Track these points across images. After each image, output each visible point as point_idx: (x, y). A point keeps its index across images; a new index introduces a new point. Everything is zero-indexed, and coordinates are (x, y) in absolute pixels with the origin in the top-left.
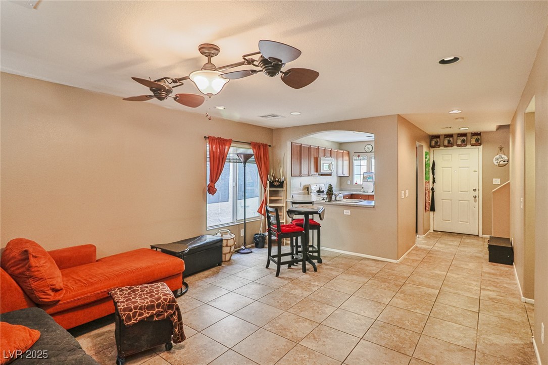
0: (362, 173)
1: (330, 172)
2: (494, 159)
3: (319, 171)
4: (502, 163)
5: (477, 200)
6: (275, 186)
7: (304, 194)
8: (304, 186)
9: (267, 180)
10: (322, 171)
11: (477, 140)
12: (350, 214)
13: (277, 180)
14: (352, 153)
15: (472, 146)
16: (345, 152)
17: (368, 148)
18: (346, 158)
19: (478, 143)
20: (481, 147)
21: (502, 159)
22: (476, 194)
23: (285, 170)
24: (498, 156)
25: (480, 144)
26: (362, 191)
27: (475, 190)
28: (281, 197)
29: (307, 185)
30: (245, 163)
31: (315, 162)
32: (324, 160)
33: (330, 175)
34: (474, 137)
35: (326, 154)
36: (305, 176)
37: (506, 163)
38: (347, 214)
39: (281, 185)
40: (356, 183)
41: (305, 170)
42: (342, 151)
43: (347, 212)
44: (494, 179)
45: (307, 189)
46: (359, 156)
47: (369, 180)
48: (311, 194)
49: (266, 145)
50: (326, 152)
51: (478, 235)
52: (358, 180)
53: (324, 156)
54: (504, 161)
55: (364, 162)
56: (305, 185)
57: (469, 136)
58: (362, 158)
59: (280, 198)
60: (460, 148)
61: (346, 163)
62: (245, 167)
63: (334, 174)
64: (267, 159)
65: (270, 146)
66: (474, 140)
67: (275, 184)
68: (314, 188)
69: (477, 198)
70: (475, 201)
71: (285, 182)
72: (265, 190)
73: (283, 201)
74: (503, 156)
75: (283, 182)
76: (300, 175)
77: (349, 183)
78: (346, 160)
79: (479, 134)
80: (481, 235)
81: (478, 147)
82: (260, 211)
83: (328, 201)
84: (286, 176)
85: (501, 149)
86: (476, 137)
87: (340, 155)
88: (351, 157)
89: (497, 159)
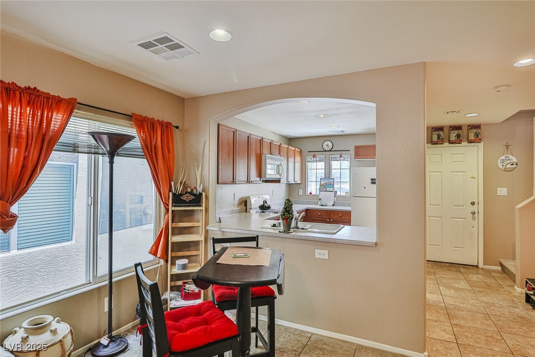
0: (319, 180)
1: (278, 176)
2: (499, 161)
3: (263, 175)
4: (509, 166)
5: (477, 218)
6: (185, 202)
7: (240, 212)
8: (240, 199)
9: (170, 190)
10: (268, 177)
11: (477, 135)
12: (327, 257)
13: (189, 190)
14: (305, 152)
15: (469, 142)
16: (297, 150)
17: (327, 145)
18: (298, 159)
19: (477, 139)
20: (481, 145)
21: (509, 162)
22: (474, 208)
23: (206, 172)
24: (503, 158)
25: (480, 141)
26: (319, 203)
27: (473, 204)
28: (198, 222)
29: (245, 198)
30: (112, 154)
31: (257, 162)
32: (271, 158)
33: (278, 181)
34: (472, 130)
35: (273, 151)
36: (241, 183)
37: (515, 166)
38: (322, 257)
39: (197, 199)
40: (311, 193)
41: (241, 174)
42: (294, 149)
43: (321, 254)
44: (498, 189)
45: (245, 204)
46: (314, 156)
47: (328, 189)
48: (251, 211)
49: (169, 124)
50: (273, 147)
51: (477, 266)
52: (313, 188)
53: (271, 154)
54: (513, 164)
55: (321, 165)
56: (242, 198)
57: (465, 129)
58: (318, 159)
59: (195, 224)
60: (453, 145)
61: (298, 165)
62: (111, 163)
63: (284, 180)
64: (169, 152)
65: (177, 127)
66: (473, 134)
67: (184, 198)
68: (255, 202)
69: (476, 215)
70: (474, 219)
71: (204, 194)
72: (167, 210)
73: (201, 229)
74: (511, 157)
75: (201, 194)
76: (234, 182)
77: (301, 193)
78: (298, 162)
79: (478, 127)
80: (481, 265)
81: (477, 144)
82: (154, 252)
83: (285, 232)
84: (207, 185)
85: (507, 147)
86: (475, 131)
87: (291, 153)
88: (304, 158)
89: (503, 161)
